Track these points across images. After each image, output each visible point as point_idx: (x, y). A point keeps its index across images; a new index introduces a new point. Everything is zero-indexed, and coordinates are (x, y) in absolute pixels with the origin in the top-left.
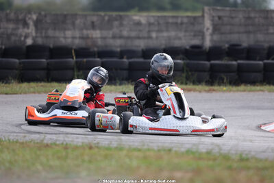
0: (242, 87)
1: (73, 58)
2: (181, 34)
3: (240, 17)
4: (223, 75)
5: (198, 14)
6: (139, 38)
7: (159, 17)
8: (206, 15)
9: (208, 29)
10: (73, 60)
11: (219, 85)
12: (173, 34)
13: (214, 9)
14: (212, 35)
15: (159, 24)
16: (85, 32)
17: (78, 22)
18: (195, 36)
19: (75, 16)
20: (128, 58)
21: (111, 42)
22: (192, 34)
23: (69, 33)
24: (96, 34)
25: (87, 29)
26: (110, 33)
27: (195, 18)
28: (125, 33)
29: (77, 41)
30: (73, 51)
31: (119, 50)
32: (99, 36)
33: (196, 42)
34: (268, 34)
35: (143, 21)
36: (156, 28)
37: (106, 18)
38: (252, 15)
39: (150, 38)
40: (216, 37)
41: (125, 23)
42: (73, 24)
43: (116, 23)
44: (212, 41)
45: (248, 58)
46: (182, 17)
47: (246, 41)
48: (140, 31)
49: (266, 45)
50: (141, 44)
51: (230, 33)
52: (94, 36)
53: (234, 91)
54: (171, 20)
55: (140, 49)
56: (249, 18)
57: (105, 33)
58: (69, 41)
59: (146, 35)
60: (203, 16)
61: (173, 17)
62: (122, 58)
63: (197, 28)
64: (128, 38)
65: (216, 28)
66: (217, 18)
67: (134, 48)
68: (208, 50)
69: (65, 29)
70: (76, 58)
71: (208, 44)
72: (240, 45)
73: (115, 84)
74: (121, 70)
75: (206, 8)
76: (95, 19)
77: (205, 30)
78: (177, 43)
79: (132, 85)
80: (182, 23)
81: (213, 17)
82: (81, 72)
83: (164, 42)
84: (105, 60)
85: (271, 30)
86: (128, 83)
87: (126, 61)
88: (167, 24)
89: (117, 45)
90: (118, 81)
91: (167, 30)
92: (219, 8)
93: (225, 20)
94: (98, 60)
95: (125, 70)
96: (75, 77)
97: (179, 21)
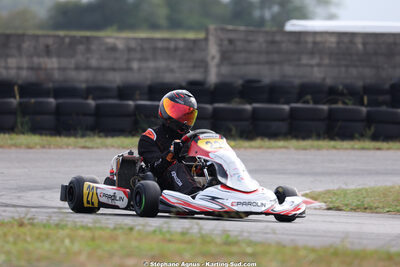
0: (258, 142)
1: (14, 97)
2: (174, 65)
3: (260, 41)
4: (231, 125)
5: (201, 35)
6: (114, 69)
7: (142, 39)
8: (212, 40)
9: (213, 58)
10: (15, 101)
12: (162, 64)
13: (223, 30)
14: (219, 66)
15: (143, 50)
16: (36, 60)
17: (26, 45)
18: (194, 67)
19: (21, 37)
20: (94, 99)
21: (73, 74)
22: (191, 64)
23: (12, 62)
24: (52, 63)
25: (39, 56)
26: (72, 62)
27: (195, 41)
28: (94, 62)
29: (24, 74)
30: (16, 88)
31: (84, 86)
32: (56, 65)
33: (196, 76)
34: (299, 66)
35: (120, 45)
36: (138, 56)
37: (67, 40)
38: (278, 38)
39: (129, 69)
40: (225, 70)
41: (94, 47)
42: (19, 48)
43: (81, 48)
44: (219, 74)
45: (271, 101)
46: (176, 40)
47: (268, 75)
48: (116, 59)
49: (297, 82)
50: (116, 79)
51: (246, 64)
52: (49, 66)
53: (245, 148)
54: (160, 45)
55: (115, 85)
56: (273, 42)
57: (65, 62)
58: (13, 73)
59: (124, 65)
60: (206, 39)
61: (163, 40)
62: (87, 98)
63: (198, 55)
64: (98, 69)
65: (225, 57)
66: (226, 43)
67: (106, 84)
68: (212, 87)
69: (8, 56)
70: (21, 97)
71: (213, 78)
72: (259, 81)
73: (75, 136)
74: (85, 115)
75: (212, 27)
76: (50, 41)
77: (209, 59)
78: (168, 78)
79: (100, 137)
80: (176, 49)
81: (221, 40)
82: (27, 118)
83: (149, 76)
84: (61, 101)
85: (305, 60)
86: (94, 134)
87: (92, 102)
88: (155, 49)
89: (82, 79)
90: (80, 132)
91: (155, 59)
92: (230, 27)
93: (239, 45)
94: (52, 100)
95: (90, 115)
96: (19, 125)
97: (172, 45)
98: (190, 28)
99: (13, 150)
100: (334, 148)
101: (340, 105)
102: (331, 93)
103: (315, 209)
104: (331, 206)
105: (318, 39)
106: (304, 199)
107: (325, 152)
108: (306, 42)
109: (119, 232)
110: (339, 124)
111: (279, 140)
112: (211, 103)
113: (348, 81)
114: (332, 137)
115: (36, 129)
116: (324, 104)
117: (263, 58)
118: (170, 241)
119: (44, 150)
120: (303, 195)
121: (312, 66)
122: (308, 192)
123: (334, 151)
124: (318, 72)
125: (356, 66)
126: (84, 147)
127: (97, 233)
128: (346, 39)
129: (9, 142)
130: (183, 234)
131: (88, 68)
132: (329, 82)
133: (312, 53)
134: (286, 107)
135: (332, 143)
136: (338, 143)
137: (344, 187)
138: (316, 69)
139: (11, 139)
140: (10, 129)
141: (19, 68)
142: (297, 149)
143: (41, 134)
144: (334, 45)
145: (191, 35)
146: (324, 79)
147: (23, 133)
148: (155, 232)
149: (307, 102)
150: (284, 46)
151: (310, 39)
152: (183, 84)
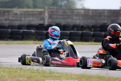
2: (35, 19)
3: (61, 12)
5: (43, 10)
6: (16, 20)
7: (25, 11)
8: (46, 11)
9: (46, 17)
12: (31, 19)
13: (50, 8)
14: (48, 19)
15: (25, 14)
18: (41, 20)
20: (11, 29)
21: (4, 22)
22: (40, 19)
26: (4, 18)
27: (41, 12)
28: (10, 18)
31: (7, 25)
33: (41, 22)
34: (72, 19)
35: (18, 13)
36: (24, 16)
37: (2, 11)
38: (66, 11)
39: (21, 20)
40: (50, 20)
41: (10, 13)
43: (7, 14)
44: (48, 22)
46: (35, 11)
47: (63, 22)
48: (17, 17)
49: (72, 24)
50: (17, 23)
51: (56, 19)
54: (30, 13)
55: (17, 25)
56: (65, 12)
57: (2, 18)
59: (19, 19)
60: (44, 11)
61: (31, 11)
62: (8, 29)
64: (12, 20)
65: (50, 17)
67: (14, 25)
68: (46, 26)
71: (46, 23)
72: (60, 24)
73: (5, 40)
74: (8, 34)
75: (46, 7)
77: (45, 17)
78: (33, 23)
79: (12, 41)
80: (35, 14)
81: (49, 11)
83: (27, 22)
84: (0, 30)
85: (74, 18)
86: (10, 40)
87: (10, 30)
88: (29, 14)
89: (7, 23)
91: (29, 17)
92: (52, 7)
93: (54, 13)
95: (9, 34)
97: (34, 13)
98: (39, 8)
100: (83, 44)
101: (85, 31)
102: (82, 28)
105: (78, 11)
107: (80, 46)
109: (18, 70)
110: (85, 37)
112: (46, 30)
113: (87, 24)
114: (82, 41)
116: (80, 31)
117: (62, 17)
118: (33, 72)
121: (76, 19)
125: (90, 20)
126: (7, 44)
127: (11, 70)
128: (87, 11)
130: (37, 70)
131: (8, 20)
132: (82, 24)
133: (76, 16)
134: (68, 32)
135: (82, 43)
136: (84, 43)
138: (77, 20)
144: (83, 13)
145: (40, 10)
146: (80, 23)
148: (28, 70)
149: (75, 30)
150: (68, 13)
151: (76, 11)
152: (37, 25)
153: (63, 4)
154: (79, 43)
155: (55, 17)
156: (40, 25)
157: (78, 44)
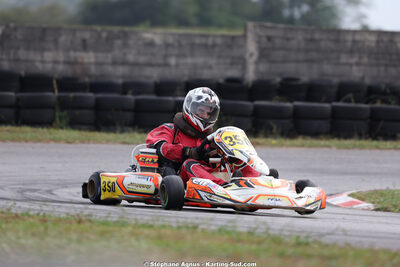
0: (299, 141)
1: (54, 91)
2: (212, 61)
3: (299, 38)
4: (271, 123)
5: (239, 32)
6: (150, 65)
7: (180, 35)
8: (250, 37)
9: (251, 55)
10: (54, 95)
11: (266, 136)
12: (200, 60)
13: (261, 27)
14: (257, 63)
15: (180, 45)
16: (72, 54)
17: (63, 39)
18: (232, 64)
19: (58, 30)
20: (134, 94)
21: (109, 69)
22: (228, 61)
23: (49, 56)
24: (89, 57)
25: (75, 50)
26: (109, 57)
27: (233, 38)
28: (131, 58)
29: (61, 68)
30: (55, 82)
31: (120, 81)
32: (92, 60)
33: (234, 73)
34: (338, 64)
35: (158, 40)
36: (176, 52)
37: (104, 35)
38: (317, 36)
39: (167, 65)
40: (263, 67)
41: (131, 42)
42: (56, 42)
43: (118, 43)
44: (257, 72)
45: (308, 99)
46: (215, 36)
47: (306, 74)
48: (153, 55)
49: (336, 81)
50: (153, 75)
51: (284, 61)
52: (86, 60)
53: (287, 146)
54: (198, 41)
55: (151, 81)
56: (312, 40)
57: (102, 57)
58: (49, 67)
59: (161, 61)
60: (245, 36)
61: (202, 36)
62: (125, 93)
63: (236, 52)
64: (136, 64)
65: (264, 55)
66: (264, 40)
67: (143, 80)
68: (250, 84)
69: (43, 50)
70: (59, 91)
71: (251, 76)
72: (296, 80)
73: (114, 131)
74: (125, 110)
75: (250, 25)
76: (87, 35)
77: (247, 56)
78: (206, 74)
79: (140, 133)
80: (214, 45)
81: (260, 37)
82: (65, 113)
83: (186, 72)
84: (100, 95)
85: (344, 58)
86: (134, 130)
87: (130, 97)
88: (192, 45)
89: (118, 74)
90: (119, 128)
91: (192, 55)
92: (269, 24)
93: (278, 42)
94: (91, 95)
95: (129, 110)
96: (57, 119)
97: (210, 41)
99: (52, 144)
100: (377, 148)
101: (378, 105)
102: (372, 93)
103: (363, 209)
104: (379, 206)
105: (358, 37)
106: (350, 199)
107: (367, 152)
108: (345, 41)
109: (184, 231)
110: (381, 123)
111: (321, 139)
112: (252, 100)
113: (388, 81)
114: (375, 137)
115: (74, 124)
116: (367, 103)
117: (301, 56)
118: (239, 241)
119: (84, 145)
120: (349, 195)
121: (351, 65)
122: (354, 191)
123: (378, 151)
124: (357, 71)
125: (395, 66)
126: (124, 143)
128: (385, 39)
129: (48, 136)
130: (250, 233)
131: (124, 63)
132: (368, 81)
133: (351, 52)
134: (327, 105)
135: (375, 143)
136: (382, 143)
137: (391, 187)
138: (355, 68)
139: (50, 134)
140: (48, 123)
141: (55, 62)
142: (339, 147)
143: (80, 129)
144: (373, 44)
146: (363, 78)
147: (62, 128)
149: (348, 101)
150: (323, 44)
151: (349, 38)
152: (221, 81)
153: (297, 14)
154: (363, 142)
155: (279, 55)
156: (230, 80)
157: (362, 147)
